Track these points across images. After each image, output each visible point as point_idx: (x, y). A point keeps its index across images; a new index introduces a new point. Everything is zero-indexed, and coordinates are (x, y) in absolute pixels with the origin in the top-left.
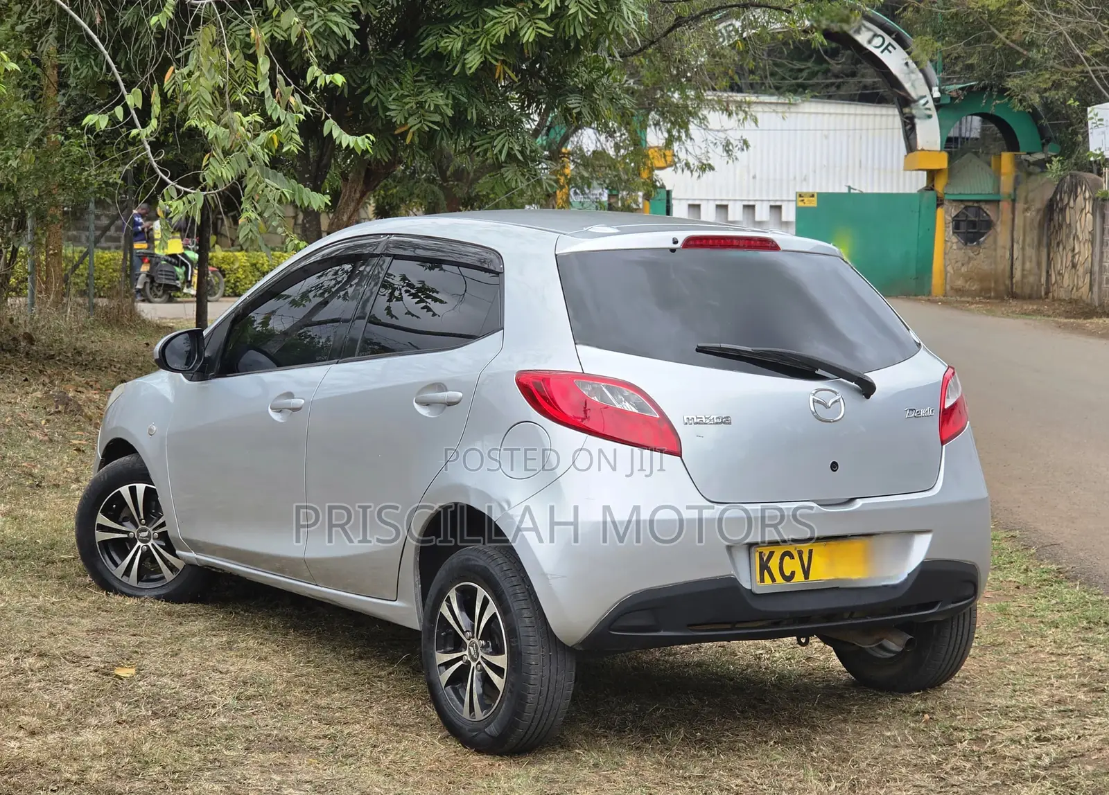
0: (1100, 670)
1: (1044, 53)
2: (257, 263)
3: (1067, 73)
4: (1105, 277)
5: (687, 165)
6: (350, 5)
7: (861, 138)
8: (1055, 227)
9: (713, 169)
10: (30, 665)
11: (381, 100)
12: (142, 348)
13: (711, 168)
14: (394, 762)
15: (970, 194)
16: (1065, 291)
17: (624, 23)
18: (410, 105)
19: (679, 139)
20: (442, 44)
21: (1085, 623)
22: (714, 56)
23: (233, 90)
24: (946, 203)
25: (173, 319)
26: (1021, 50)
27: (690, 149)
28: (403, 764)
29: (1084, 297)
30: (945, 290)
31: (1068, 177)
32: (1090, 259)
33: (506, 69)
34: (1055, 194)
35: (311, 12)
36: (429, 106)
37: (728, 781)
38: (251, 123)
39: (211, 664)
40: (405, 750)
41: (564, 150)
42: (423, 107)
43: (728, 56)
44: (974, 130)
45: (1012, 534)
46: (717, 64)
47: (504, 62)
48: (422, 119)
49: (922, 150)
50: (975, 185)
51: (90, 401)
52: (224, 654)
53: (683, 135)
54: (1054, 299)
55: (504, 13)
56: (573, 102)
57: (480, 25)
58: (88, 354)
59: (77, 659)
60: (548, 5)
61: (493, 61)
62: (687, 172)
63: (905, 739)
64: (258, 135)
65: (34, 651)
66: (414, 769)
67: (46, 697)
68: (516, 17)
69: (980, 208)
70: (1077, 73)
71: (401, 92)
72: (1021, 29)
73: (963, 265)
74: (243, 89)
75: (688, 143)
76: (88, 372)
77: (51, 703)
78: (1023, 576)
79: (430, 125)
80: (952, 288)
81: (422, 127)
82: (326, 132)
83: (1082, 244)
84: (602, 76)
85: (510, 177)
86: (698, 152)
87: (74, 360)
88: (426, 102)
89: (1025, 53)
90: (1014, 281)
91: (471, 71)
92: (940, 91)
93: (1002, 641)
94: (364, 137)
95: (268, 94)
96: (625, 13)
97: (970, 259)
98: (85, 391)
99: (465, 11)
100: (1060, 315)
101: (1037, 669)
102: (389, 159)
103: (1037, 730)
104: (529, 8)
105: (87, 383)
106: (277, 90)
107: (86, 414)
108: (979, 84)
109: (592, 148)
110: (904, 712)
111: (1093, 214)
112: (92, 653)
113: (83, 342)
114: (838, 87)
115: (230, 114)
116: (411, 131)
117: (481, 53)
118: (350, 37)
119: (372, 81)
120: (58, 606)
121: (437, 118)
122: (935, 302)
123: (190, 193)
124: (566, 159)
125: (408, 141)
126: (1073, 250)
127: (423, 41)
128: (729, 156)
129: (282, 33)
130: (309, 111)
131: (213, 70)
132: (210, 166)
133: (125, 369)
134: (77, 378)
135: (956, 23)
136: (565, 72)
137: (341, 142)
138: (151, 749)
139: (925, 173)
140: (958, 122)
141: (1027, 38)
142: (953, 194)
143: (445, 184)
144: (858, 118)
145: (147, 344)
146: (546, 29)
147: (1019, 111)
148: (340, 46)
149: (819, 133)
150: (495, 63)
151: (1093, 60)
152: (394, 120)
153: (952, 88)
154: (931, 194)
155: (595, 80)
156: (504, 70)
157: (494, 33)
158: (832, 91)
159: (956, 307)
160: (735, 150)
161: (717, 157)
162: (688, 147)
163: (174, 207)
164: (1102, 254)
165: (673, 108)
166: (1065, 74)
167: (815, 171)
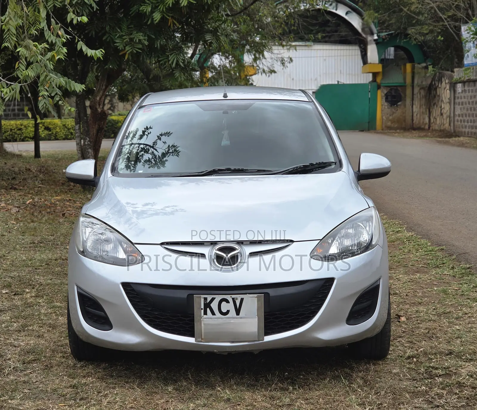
1: (425, 17)
2: (66, 124)
3: (436, 26)
4: (456, 119)
5: (264, 71)
7: (340, 60)
8: (432, 97)
9: (276, 73)
11: (111, 38)
15: (396, 83)
16: (438, 126)
18: (126, 40)
19: (259, 58)
20: (141, 9)
22: (275, 18)
23: (29, 28)
24: (382, 88)
25: (25, 151)
26: (414, 16)
27: (264, 63)
29: (447, 129)
30: (383, 127)
31: (438, 73)
32: (449, 111)
34: (432, 82)
36: (136, 40)
38: (43, 48)
39: (10, 342)
41: (205, 65)
42: (133, 41)
43: (282, 18)
44: (391, 55)
45: (441, 248)
46: (276, 21)
47: (172, 17)
48: (133, 47)
49: (370, 63)
50: (395, 79)
53: (261, 56)
54: (433, 130)
56: (208, 37)
62: (264, 75)
64: (47, 54)
69: (397, 89)
70: (440, 25)
71: (122, 33)
72: (414, 6)
73: (390, 116)
74: (34, 27)
75: (264, 60)
78: (452, 271)
79: (137, 50)
80: (386, 126)
81: (133, 50)
82: (79, 48)
83: (445, 105)
84: (222, 24)
85: (178, 75)
86: (269, 65)
88: (134, 38)
89: (416, 17)
90: (414, 122)
91: (156, 22)
92: (378, 36)
93: (448, 311)
94: (99, 50)
95: (46, 28)
97: (393, 113)
100: (436, 137)
101: (472, 328)
102: (117, 68)
106: (52, 27)
108: (395, 32)
109: (219, 64)
110: (401, 357)
111: (450, 90)
114: (330, 37)
115: (28, 40)
116: (127, 53)
117: (161, 12)
118: (94, 5)
119: (107, 28)
121: (140, 46)
122: (378, 133)
123: (13, 85)
124: (206, 70)
125: (126, 58)
126: (441, 107)
127: (132, 8)
128: (283, 66)
129: (59, 3)
130: (69, 38)
131: (16, 17)
132: (20, 68)
135: (384, 4)
136: (204, 23)
137: (87, 53)
139: (372, 74)
140: (384, 51)
141: (417, 10)
142: (385, 83)
143: (149, 83)
144: (339, 51)
145: (5, 163)
147: (414, 44)
148: (89, 10)
149: (322, 58)
150: (168, 18)
151: (448, 19)
152: (118, 48)
153: (383, 34)
154: (375, 84)
155: (218, 26)
156: (173, 21)
157: (167, 2)
158: (327, 39)
159: (388, 135)
160: (286, 63)
161: (277, 67)
162: (263, 62)
163: (5, 92)
164: (454, 108)
165: (256, 44)
166: (435, 26)
167: (320, 76)
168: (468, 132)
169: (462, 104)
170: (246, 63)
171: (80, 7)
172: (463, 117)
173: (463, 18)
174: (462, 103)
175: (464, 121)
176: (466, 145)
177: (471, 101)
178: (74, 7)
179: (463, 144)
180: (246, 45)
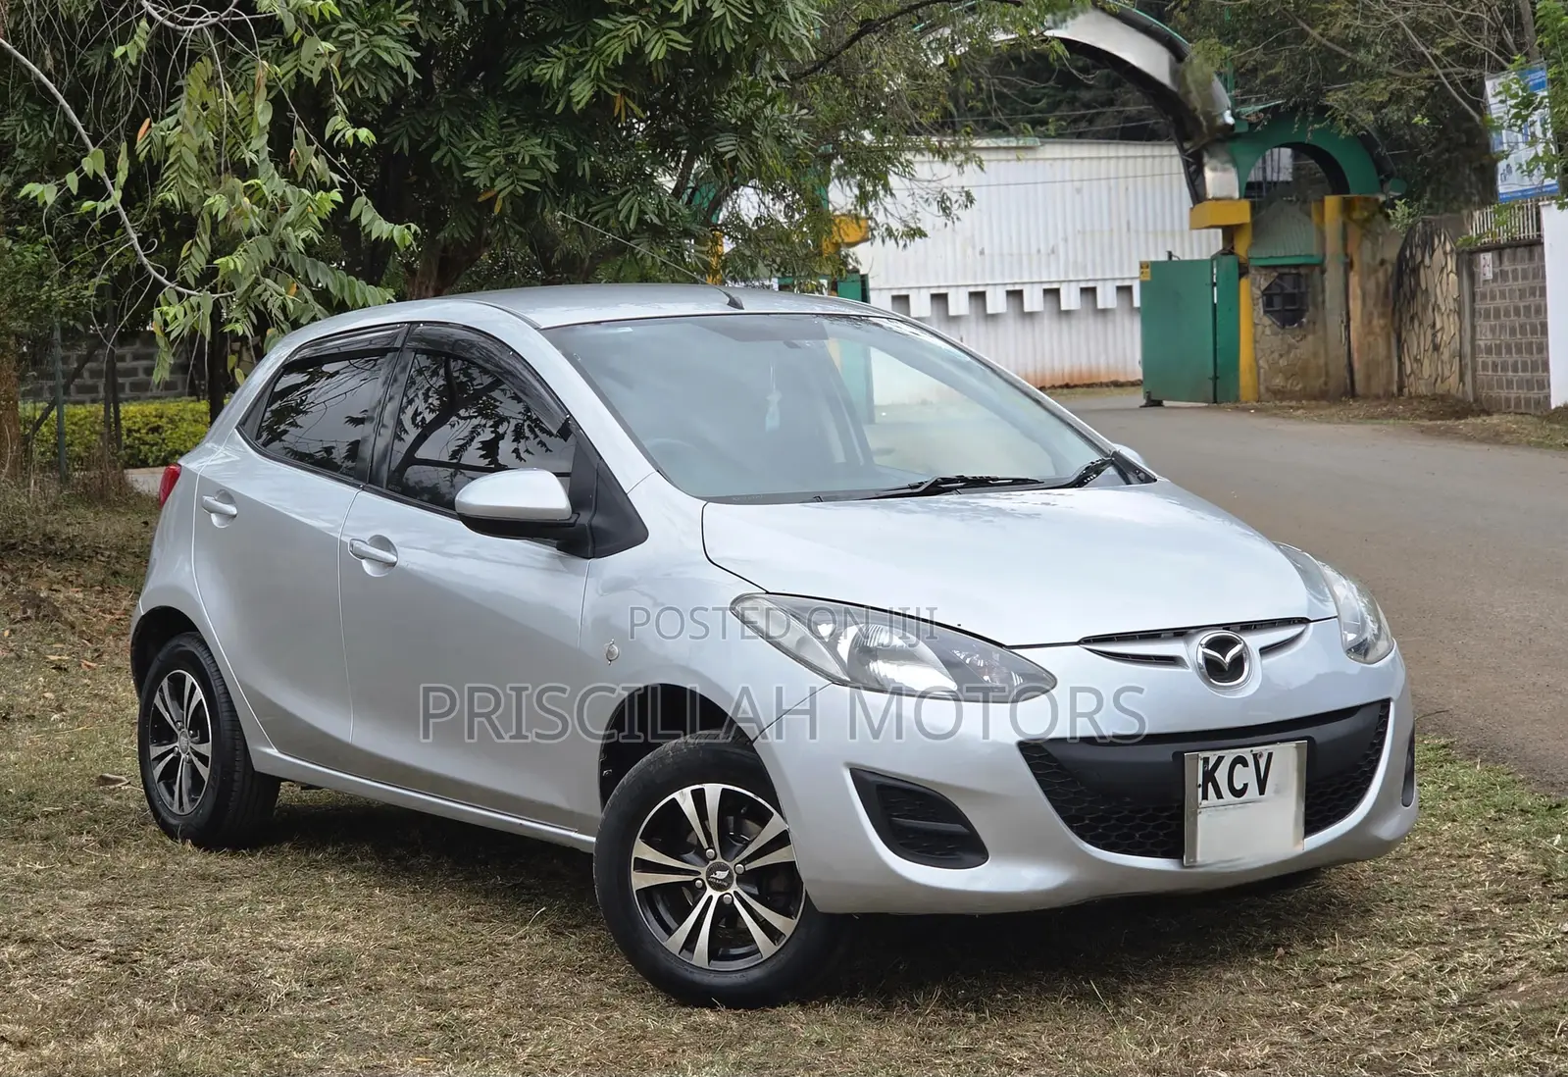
0: (1519, 874)
1: (1377, 55)
3: (1409, 80)
4: (1480, 360)
5: (890, 232)
6: (405, 25)
7: (1127, 189)
8: (1405, 295)
9: (926, 236)
10: (10, 954)
11: (456, 157)
12: (137, 528)
13: (922, 234)
14: (536, 1056)
15: (1296, 256)
16: (1426, 385)
17: (790, 27)
18: (498, 160)
19: (875, 193)
20: (536, 72)
21: (1492, 813)
22: (915, 77)
24: (1252, 270)
26: (1343, 51)
27: (891, 208)
28: (548, 1056)
29: (1453, 391)
30: (1259, 393)
31: (1420, 224)
32: (1457, 336)
33: (629, 101)
34: (1403, 250)
35: (351, 36)
36: (523, 160)
37: (1006, 1054)
39: (267, 940)
40: (550, 1039)
41: (715, 220)
42: (514, 162)
43: (936, 77)
44: (1283, 171)
46: (919, 88)
47: (624, 92)
48: (515, 178)
49: (1217, 199)
50: (1292, 243)
51: (72, 602)
52: (284, 925)
53: (880, 189)
54: (1411, 397)
55: (622, 24)
56: (726, 145)
57: (589, 43)
58: (63, 541)
59: (76, 944)
60: (682, 8)
61: (609, 91)
62: (890, 243)
63: (1252, 982)
65: (15, 936)
66: (563, 1064)
67: (35, 997)
68: (639, 28)
69: (1299, 275)
70: (1422, 78)
71: (484, 142)
72: (1341, 22)
73: (1281, 356)
75: (888, 201)
76: (65, 564)
77: (44, 1004)
79: (527, 185)
80: (1268, 389)
81: (515, 189)
83: (1445, 316)
84: (765, 106)
86: (904, 214)
87: (43, 549)
88: (518, 154)
89: (1349, 55)
90: (1354, 373)
91: (580, 107)
92: (1234, 115)
96: (791, 12)
97: (1291, 347)
98: (63, 589)
99: (566, 24)
100: (1421, 417)
102: (471, 238)
103: (1438, 958)
104: (655, 14)
105: (65, 578)
107: (66, 619)
108: (1287, 103)
109: (754, 214)
110: (1248, 946)
111: (1458, 274)
112: (98, 933)
113: (55, 525)
114: (1091, 122)
116: (500, 196)
117: (593, 80)
118: (408, 68)
119: (442, 129)
120: (43, 875)
121: (536, 175)
122: (1246, 410)
123: (194, 295)
124: (716, 233)
125: (497, 211)
126: (1434, 325)
127: (510, 68)
128: (948, 215)
133: (116, 558)
134: (50, 573)
135: (1250, 19)
136: (712, 103)
138: (189, 1056)
139: (1220, 231)
140: (1260, 160)
141: (1351, 35)
142: (1261, 258)
144: (1122, 162)
145: (146, 523)
146: (682, 42)
147: (1347, 137)
148: (395, 82)
149: (1068, 185)
150: (613, 94)
151: (1445, 60)
152: (475, 183)
153: (1250, 110)
154: (1230, 260)
155: (754, 112)
156: (626, 103)
157: (608, 51)
158: (1083, 126)
159: (1275, 415)
160: (956, 206)
161: (930, 218)
162: (889, 207)
163: (171, 315)
164: (1473, 327)
165: (863, 154)
166: (1407, 81)
167: (1066, 240)
168: (1518, 400)
169: (1497, 316)
170: (835, 210)
171: (370, 75)
172: (1499, 353)
173: (1490, 56)
174: (1497, 311)
175: (1504, 369)
176: (1507, 438)
177: (1521, 305)
178: (355, 74)
179: (1497, 434)
180: (833, 156)
